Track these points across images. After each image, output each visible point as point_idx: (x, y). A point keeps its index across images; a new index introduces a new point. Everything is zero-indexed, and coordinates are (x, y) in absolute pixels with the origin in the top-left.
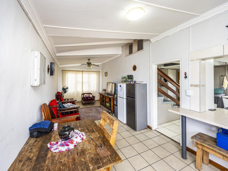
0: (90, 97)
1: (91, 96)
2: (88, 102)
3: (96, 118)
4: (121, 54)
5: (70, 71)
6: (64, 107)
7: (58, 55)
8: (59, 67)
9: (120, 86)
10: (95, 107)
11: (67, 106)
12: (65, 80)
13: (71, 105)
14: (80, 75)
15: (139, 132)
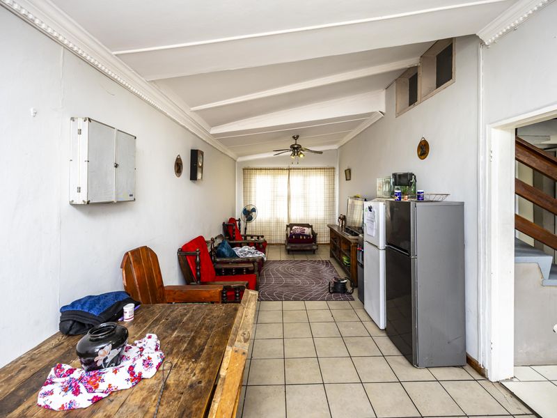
0: (306, 235)
1: (307, 231)
2: (298, 246)
3: (303, 294)
4: (384, 111)
5: (261, 169)
6: (234, 255)
7: (214, 131)
8: (238, 160)
9: (370, 209)
10: (315, 261)
11: (241, 252)
12: (250, 192)
13: (249, 252)
14: (282, 178)
15: (426, 371)
